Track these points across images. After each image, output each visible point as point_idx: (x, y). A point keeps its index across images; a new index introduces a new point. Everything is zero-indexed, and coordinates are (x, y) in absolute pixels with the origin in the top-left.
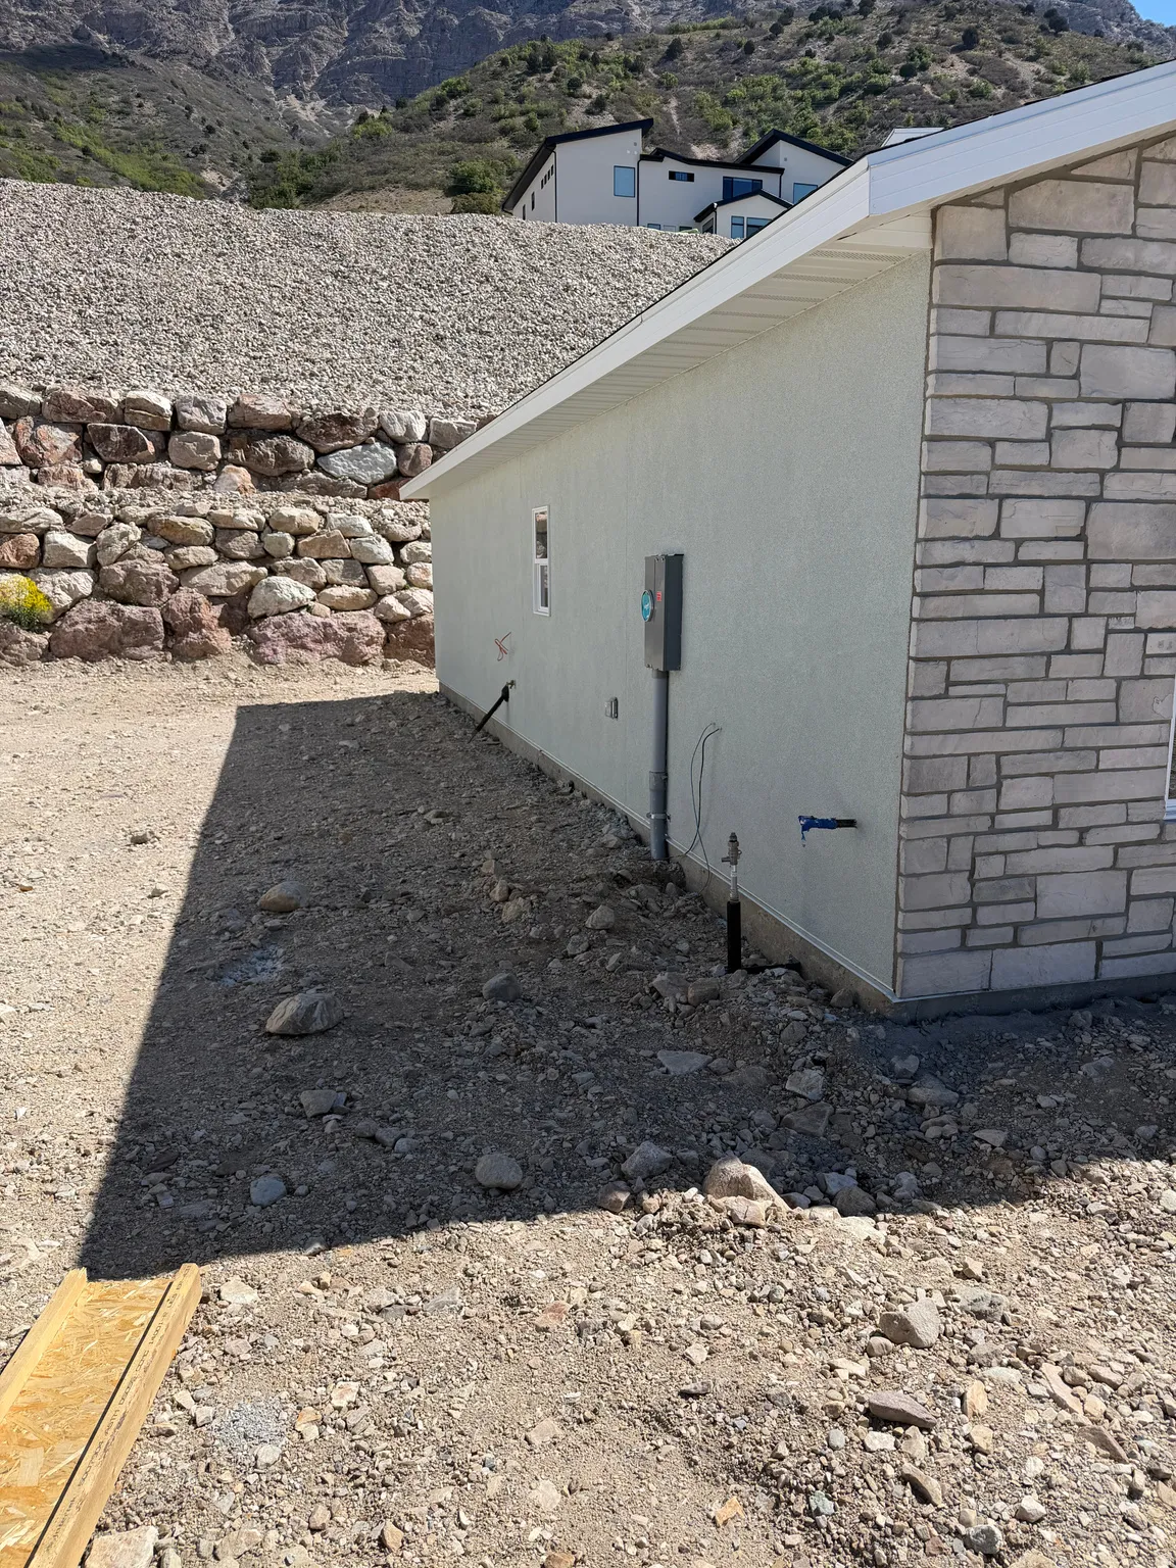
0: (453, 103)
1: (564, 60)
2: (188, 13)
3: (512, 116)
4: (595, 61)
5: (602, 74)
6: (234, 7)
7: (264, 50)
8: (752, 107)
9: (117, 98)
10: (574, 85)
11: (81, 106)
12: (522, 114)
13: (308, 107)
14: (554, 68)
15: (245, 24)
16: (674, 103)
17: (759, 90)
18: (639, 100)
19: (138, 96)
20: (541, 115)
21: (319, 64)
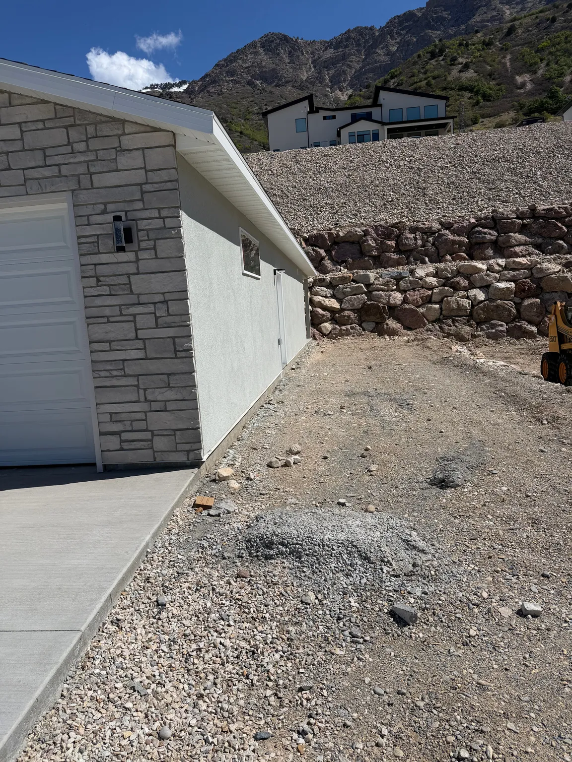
0: (393, 81)
1: (450, 48)
2: (294, 63)
3: (420, 81)
4: (467, 45)
5: (471, 51)
6: (314, 56)
7: (326, 73)
8: (553, 50)
9: (257, 108)
10: (454, 59)
11: (243, 114)
12: (426, 79)
13: (345, 94)
14: (444, 54)
15: (318, 63)
16: (509, 57)
17: (557, 40)
18: (489, 60)
19: (266, 105)
20: (434, 78)
21: (350, 73)
